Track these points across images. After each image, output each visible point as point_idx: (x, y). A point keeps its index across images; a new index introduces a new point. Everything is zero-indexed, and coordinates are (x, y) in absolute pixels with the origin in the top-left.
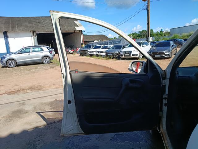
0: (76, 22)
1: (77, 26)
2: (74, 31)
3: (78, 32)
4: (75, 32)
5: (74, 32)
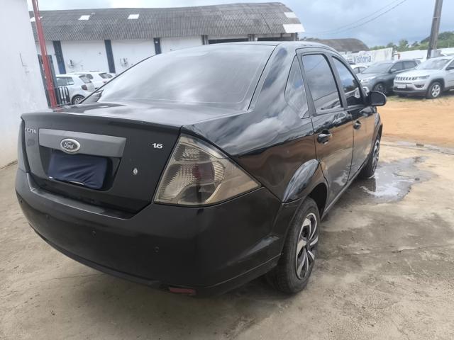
0: (288, 14)
1: (288, 22)
2: (282, 34)
4: (283, 36)
5: (280, 36)
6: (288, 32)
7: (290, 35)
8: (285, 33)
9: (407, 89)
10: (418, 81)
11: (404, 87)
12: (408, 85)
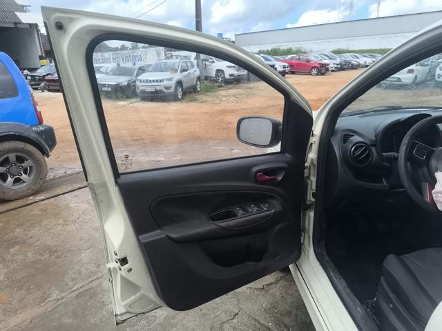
2: (16, 24)
4: (18, 26)
5: (13, 26)
6: (24, 21)
7: (28, 26)
8: (21, 23)
9: (157, 92)
10: (166, 83)
11: (153, 89)
12: (157, 88)
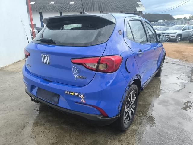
0: (138, 3)
1: (138, 6)
2: (135, 11)
3: (139, 12)
6: (137, 10)
8: (137, 11)
